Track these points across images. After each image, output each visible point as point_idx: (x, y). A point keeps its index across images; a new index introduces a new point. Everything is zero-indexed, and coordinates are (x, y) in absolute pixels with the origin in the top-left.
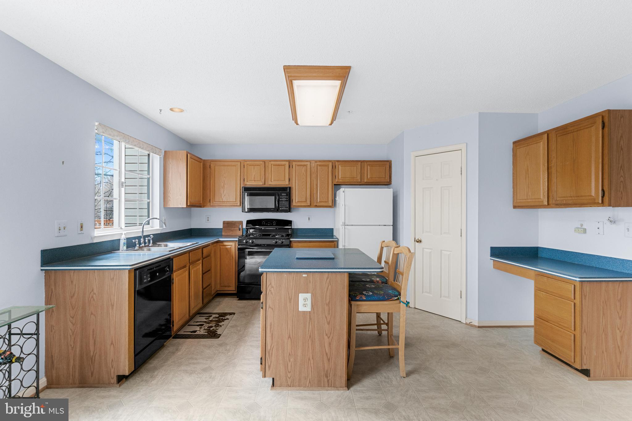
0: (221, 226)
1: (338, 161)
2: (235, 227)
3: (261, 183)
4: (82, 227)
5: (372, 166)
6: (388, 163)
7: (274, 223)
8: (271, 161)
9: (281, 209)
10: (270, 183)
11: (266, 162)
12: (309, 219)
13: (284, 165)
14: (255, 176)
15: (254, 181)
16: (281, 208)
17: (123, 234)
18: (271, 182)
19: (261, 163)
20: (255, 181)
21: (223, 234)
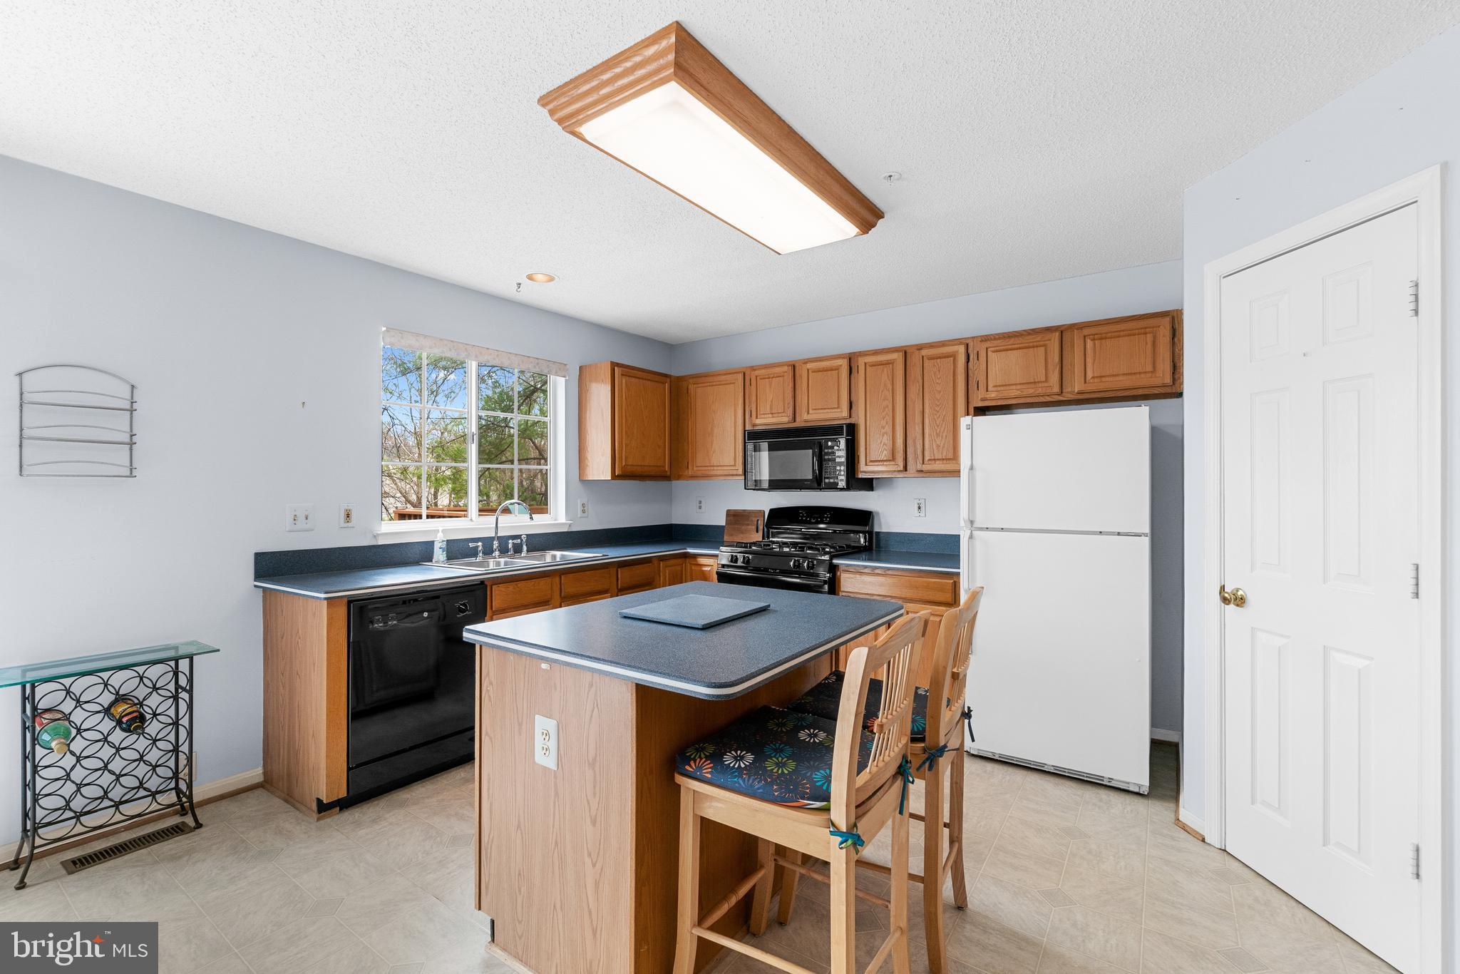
0: (721, 521)
1: (985, 339)
2: (748, 525)
3: (785, 419)
4: (348, 516)
5: (1101, 339)
6: (1167, 320)
7: (826, 518)
8: (806, 362)
9: (827, 481)
10: (806, 417)
11: (797, 365)
12: (919, 508)
13: (837, 369)
14: (772, 402)
15: (770, 415)
16: (828, 478)
17: (440, 531)
18: (808, 413)
19: (785, 368)
20: (772, 414)
21: (726, 538)
